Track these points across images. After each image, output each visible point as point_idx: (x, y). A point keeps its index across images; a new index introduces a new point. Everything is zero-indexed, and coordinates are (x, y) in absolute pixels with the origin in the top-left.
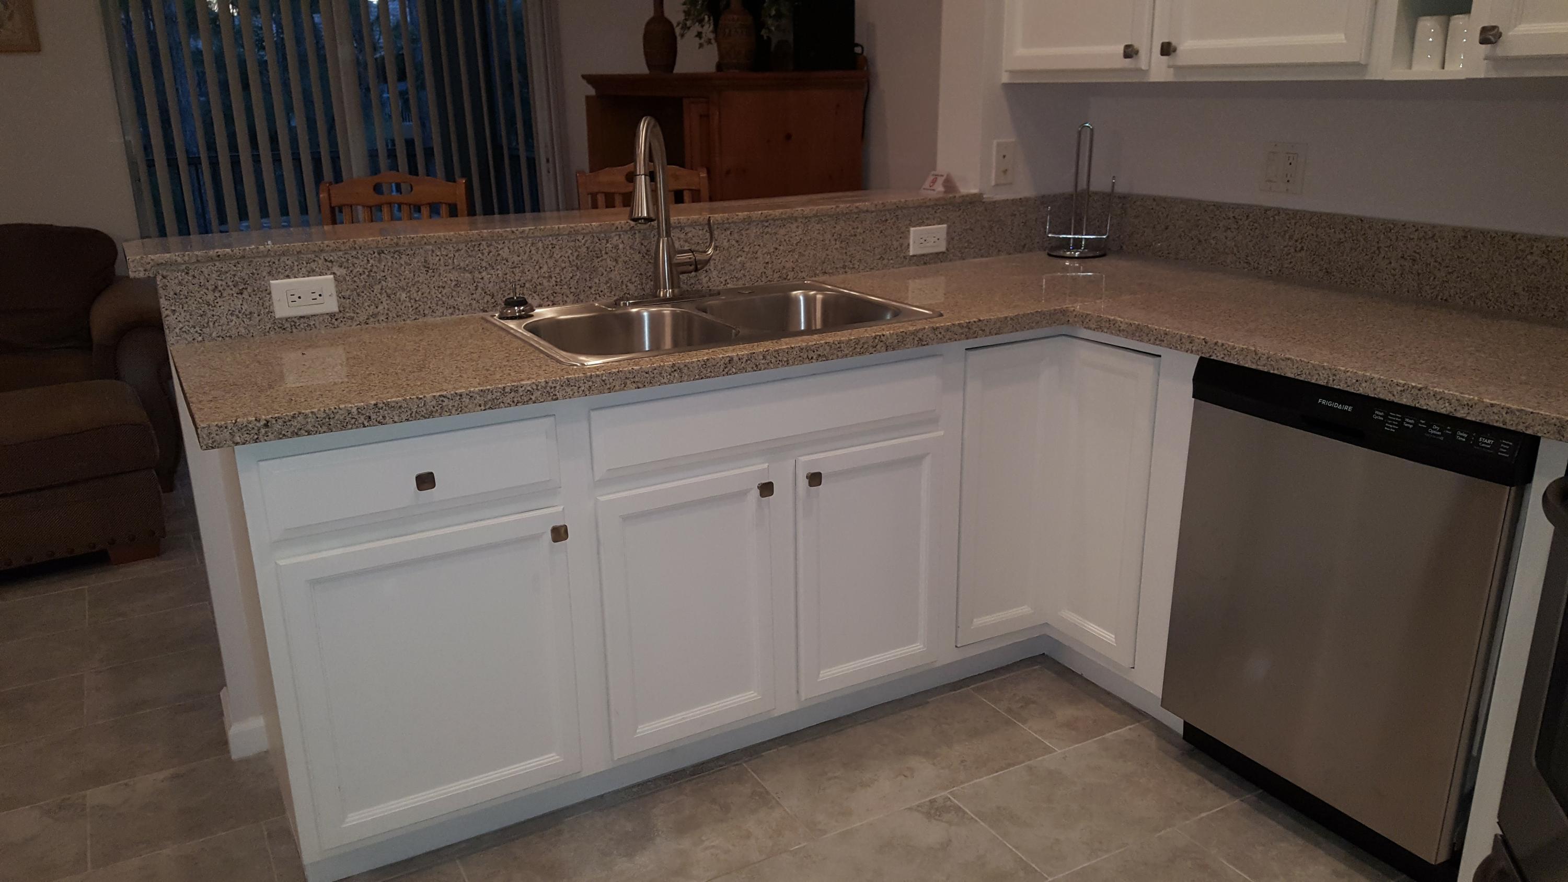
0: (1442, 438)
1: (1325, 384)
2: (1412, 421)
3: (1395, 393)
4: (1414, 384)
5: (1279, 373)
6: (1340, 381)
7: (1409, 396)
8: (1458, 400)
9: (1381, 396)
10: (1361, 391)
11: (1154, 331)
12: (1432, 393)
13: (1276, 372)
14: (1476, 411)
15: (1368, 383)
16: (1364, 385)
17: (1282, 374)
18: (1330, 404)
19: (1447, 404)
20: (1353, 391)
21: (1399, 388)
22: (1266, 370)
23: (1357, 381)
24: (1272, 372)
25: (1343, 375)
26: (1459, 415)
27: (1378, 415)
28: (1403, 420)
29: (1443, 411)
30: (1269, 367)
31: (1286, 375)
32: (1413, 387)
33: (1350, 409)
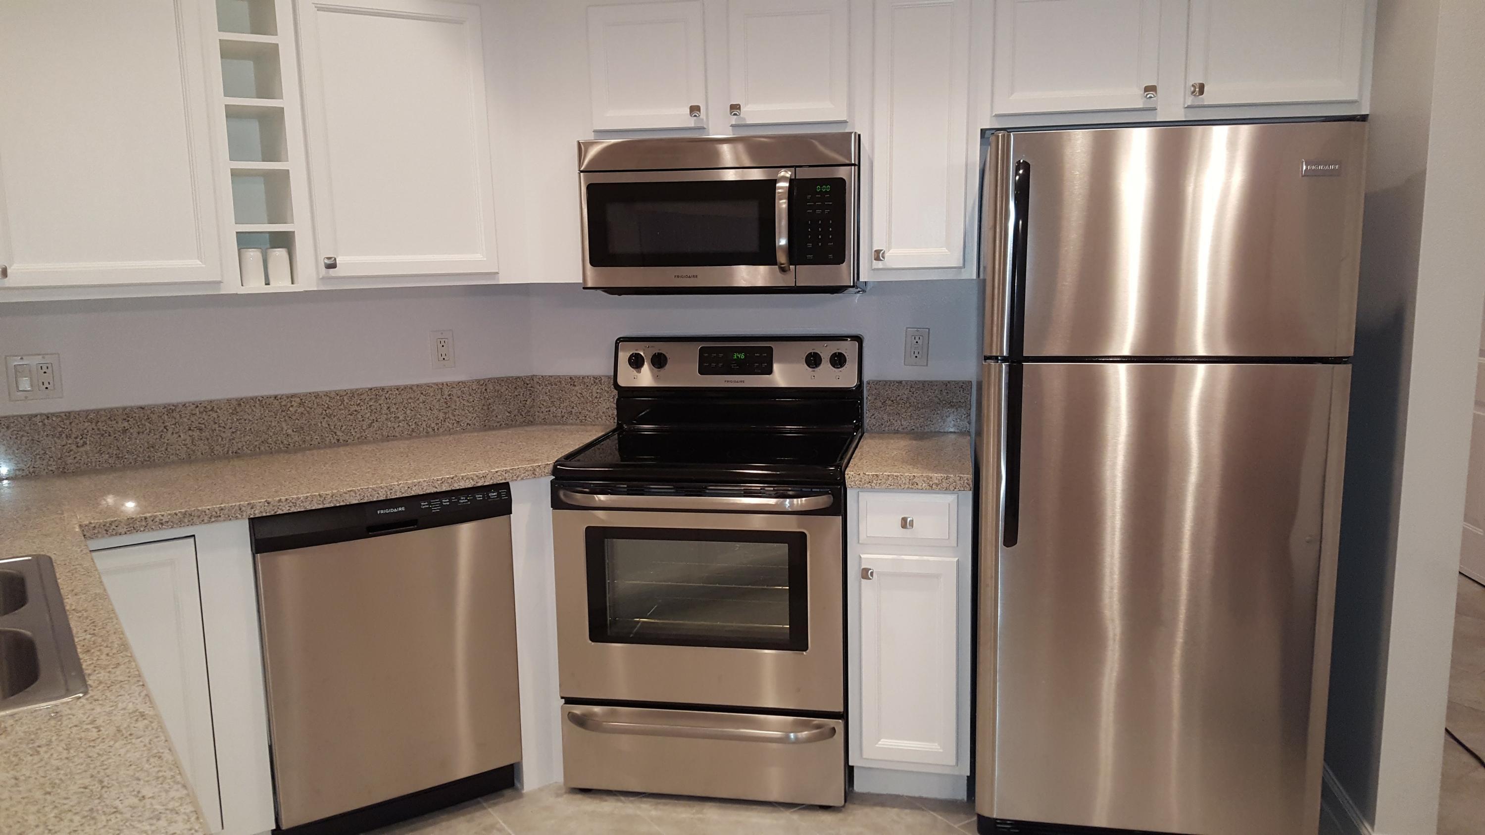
0: (469, 503)
1: (385, 498)
2: (448, 500)
3: (437, 486)
4: (448, 476)
5: (345, 504)
6: (396, 492)
7: (446, 485)
8: (477, 476)
9: (428, 491)
10: (413, 493)
11: (207, 511)
12: (461, 478)
13: (342, 504)
14: (489, 477)
15: (417, 486)
16: (414, 489)
17: (348, 504)
18: (387, 511)
19: (471, 481)
20: (407, 495)
21: (439, 482)
22: (333, 506)
23: (409, 487)
24: (338, 505)
25: (397, 488)
26: (479, 484)
27: (424, 505)
28: (442, 502)
29: (470, 486)
30: (335, 502)
31: (351, 503)
32: (448, 478)
33: (403, 509)
